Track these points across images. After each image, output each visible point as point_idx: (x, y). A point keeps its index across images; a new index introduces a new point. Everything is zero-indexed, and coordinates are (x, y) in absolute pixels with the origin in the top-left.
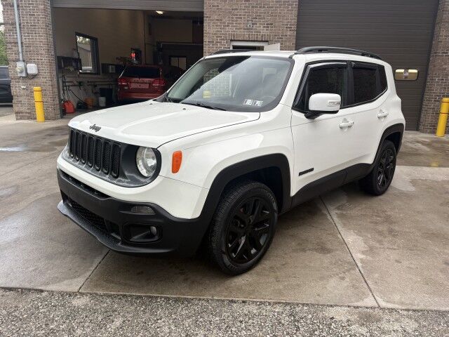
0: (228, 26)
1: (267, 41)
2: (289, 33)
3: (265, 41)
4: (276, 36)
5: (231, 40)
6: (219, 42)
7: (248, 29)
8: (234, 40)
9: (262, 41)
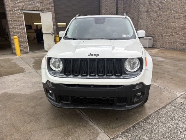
0: (19, 2)
1: (41, 11)
2: (51, 7)
3: (40, 11)
4: (45, 8)
5: (23, 10)
6: (16, 11)
7: (31, 5)
8: (24, 10)
9: (39, 11)
